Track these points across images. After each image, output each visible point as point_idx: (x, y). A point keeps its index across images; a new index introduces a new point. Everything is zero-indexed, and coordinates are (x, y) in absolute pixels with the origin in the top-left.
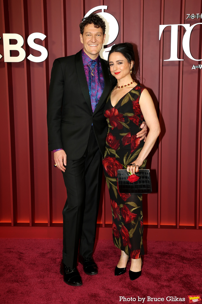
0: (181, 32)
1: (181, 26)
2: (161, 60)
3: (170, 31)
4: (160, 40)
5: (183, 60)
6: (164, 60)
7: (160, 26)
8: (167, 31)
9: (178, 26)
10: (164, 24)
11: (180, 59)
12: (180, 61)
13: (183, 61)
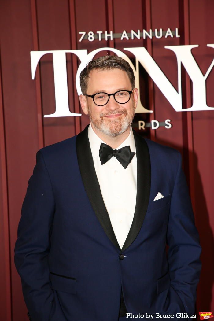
0: (73, 64)
2: (39, 116)
3: (51, 62)
4: (33, 78)
5: (80, 115)
6: (45, 116)
7: (33, 53)
8: (46, 63)
9: (66, 53)
10: (39, 50)
11: (74, 112)
13: (80, 117)
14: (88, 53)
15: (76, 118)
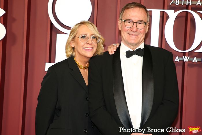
9: (160, 11)
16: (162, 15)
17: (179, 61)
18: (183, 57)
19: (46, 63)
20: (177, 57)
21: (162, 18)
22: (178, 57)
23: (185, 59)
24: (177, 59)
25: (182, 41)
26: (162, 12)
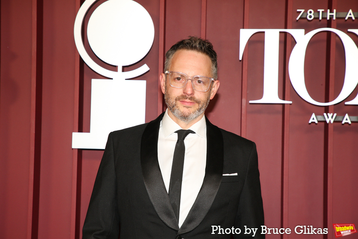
0: (287, 44)
1: (286, 33)
2: (244, 101)
3: (262, 42)
4: (241, 59)
5: (291, 102)
6: (251, 102)
7: (242, 31)
8: (257, 42)
9: (280, 32)
12: (283, 105)
13: (290, 104)
14: (305, 33)
15: (286, 106)
16: (283, 39)
17: (317, 122)
18: (325, 114)
19: (73, 133)
20: (313, 116)
21: (283, 45)
22: (316, 115)
23: (328, 117)
24: (313, 119)
25: (322, 85)
26: (283, 34)
